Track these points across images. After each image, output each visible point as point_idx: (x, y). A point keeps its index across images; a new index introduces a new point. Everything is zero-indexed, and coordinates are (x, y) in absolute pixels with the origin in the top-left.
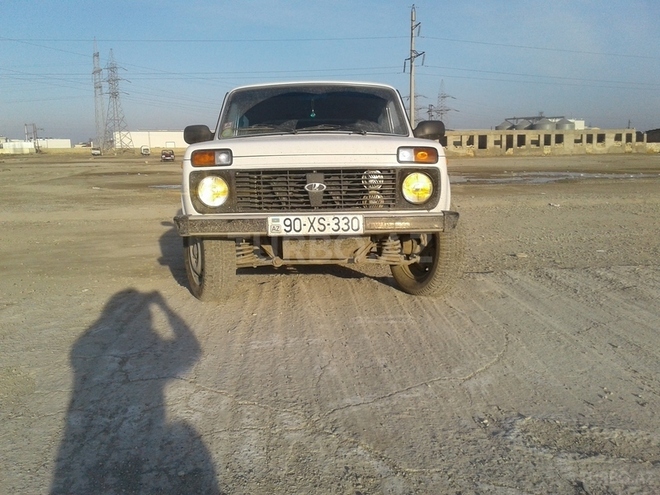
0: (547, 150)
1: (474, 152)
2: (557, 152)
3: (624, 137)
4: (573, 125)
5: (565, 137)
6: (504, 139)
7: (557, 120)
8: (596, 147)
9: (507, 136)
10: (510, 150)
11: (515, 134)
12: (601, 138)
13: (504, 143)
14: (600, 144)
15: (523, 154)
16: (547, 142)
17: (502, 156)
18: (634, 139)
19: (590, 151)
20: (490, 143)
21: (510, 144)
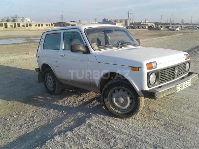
0: (27, 28)
1: (3, 29)
2: (30, 29)
3: (48, 25)
4: (27, 20)
5: (32, 24)
6: (13, 25)
7: (22, 18)
8: (41, 28)
9: (14, 24)
10: (16, 28)
11: (17, 23)
12: (42, 25)
13: (13, 26)
14: (42, 27)
15: (20, 29)
16: (27, 26)
17: (13, 30)
18: (51, 25)
19: (39, 29)
20: (9, 26)
21: (15, 26)
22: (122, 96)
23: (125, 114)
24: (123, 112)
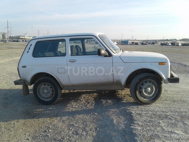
22: (149, 87)
23: (152, 100)
24: (150, 99)
